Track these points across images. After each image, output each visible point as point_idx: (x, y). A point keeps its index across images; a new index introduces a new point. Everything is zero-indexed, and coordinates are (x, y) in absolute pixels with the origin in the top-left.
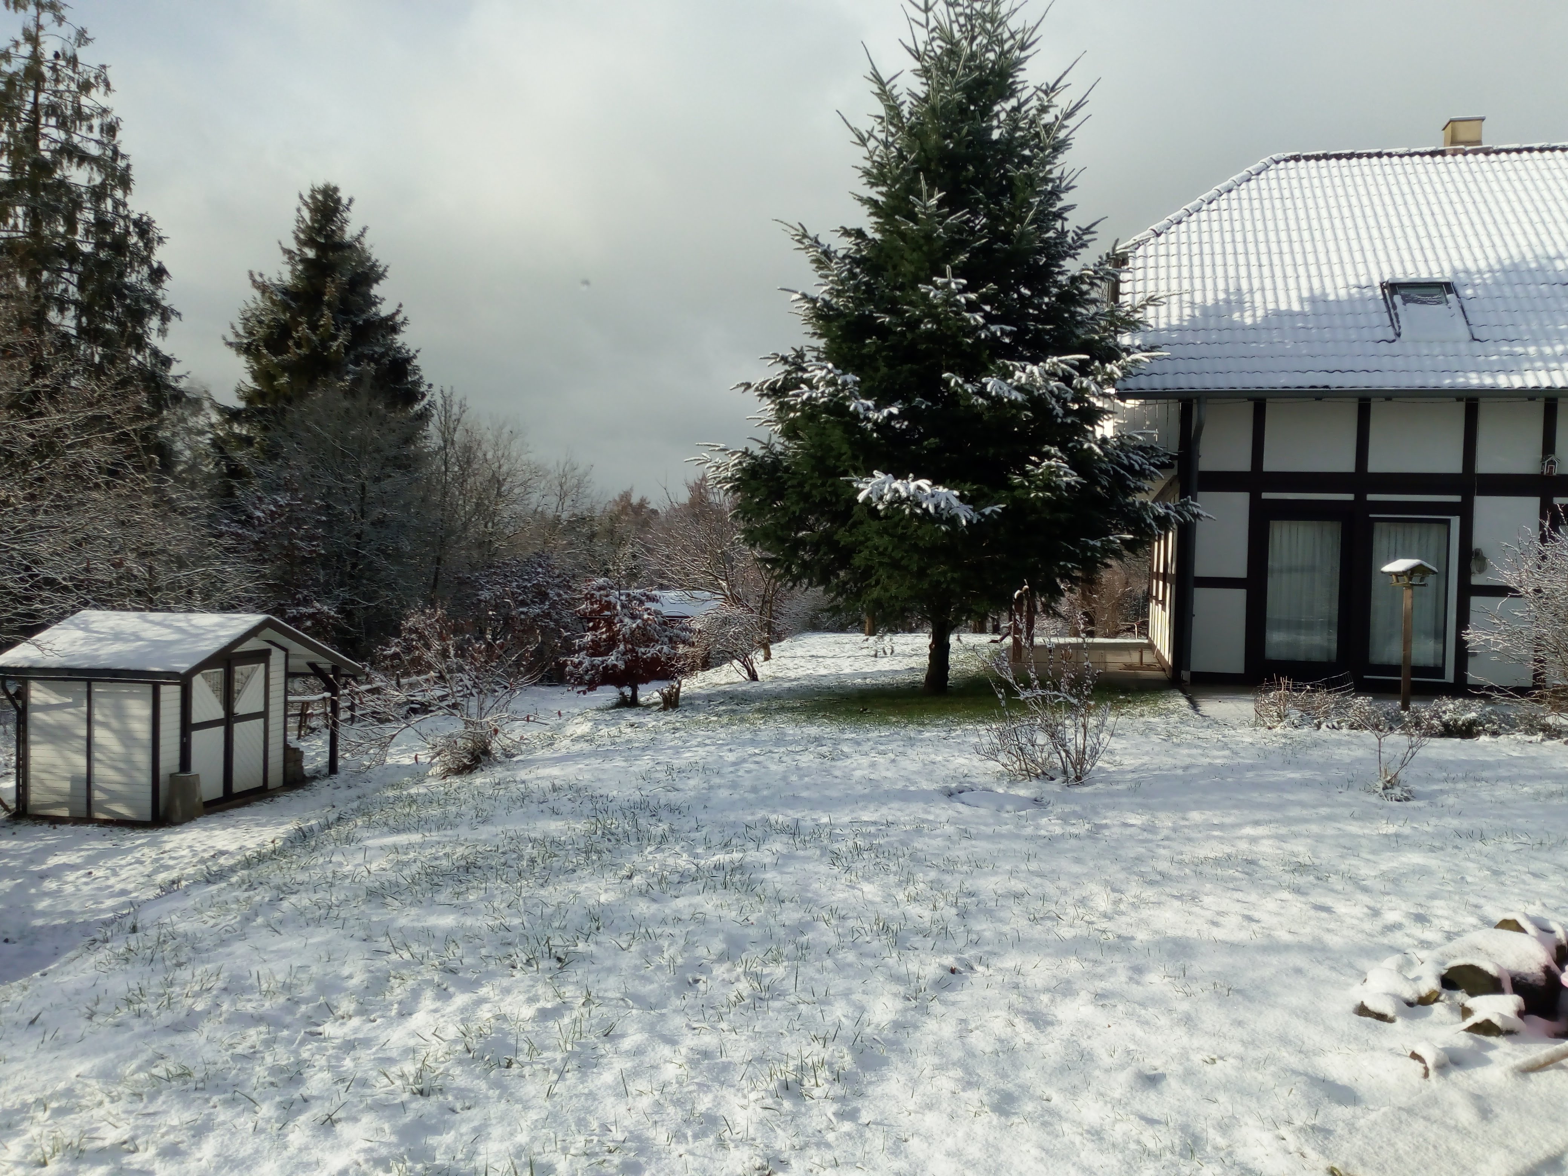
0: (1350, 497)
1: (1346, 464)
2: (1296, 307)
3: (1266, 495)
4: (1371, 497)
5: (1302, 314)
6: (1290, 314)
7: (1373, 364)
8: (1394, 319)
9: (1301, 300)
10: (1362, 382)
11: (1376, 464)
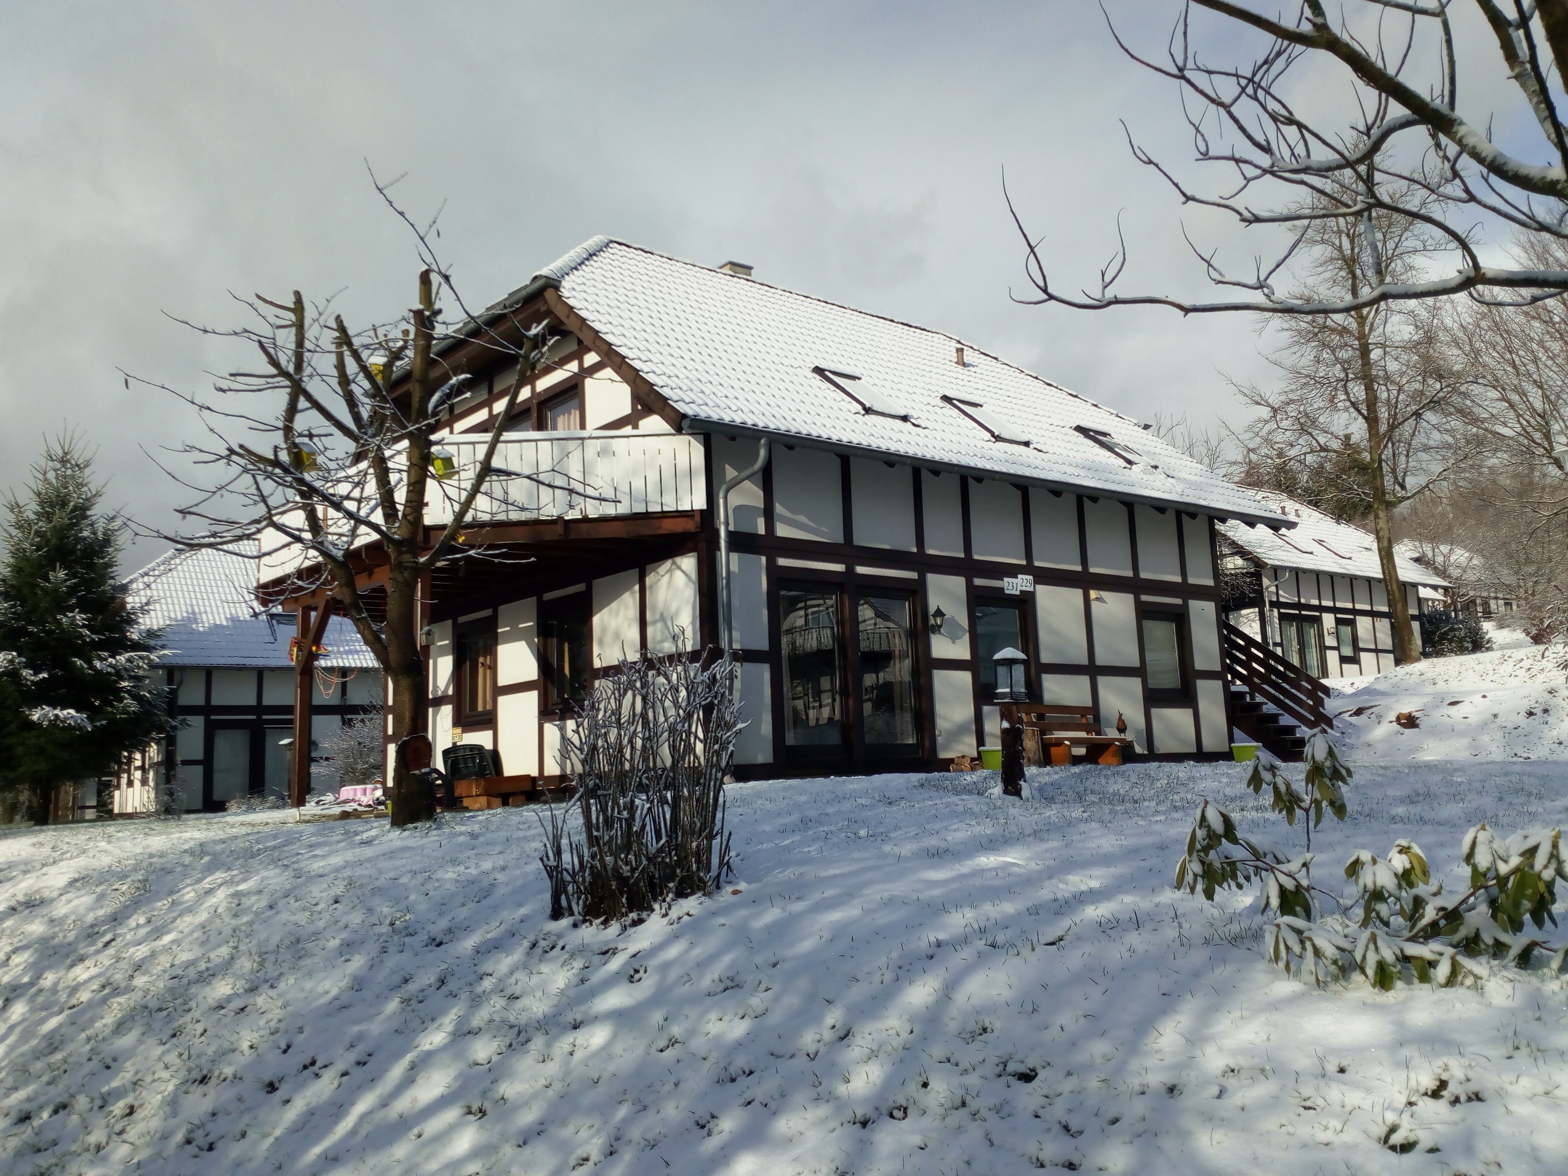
0: (254, 717)
1: (252, 701)
2: (225, 623)
3: (213, 717)
4: (264, 717)
5: (227, 627)
6: (222, 626)
7: (265, 654)
8: (273, 633)
9: (226, 618)
10: (261, 663)
11: (267, 701)
